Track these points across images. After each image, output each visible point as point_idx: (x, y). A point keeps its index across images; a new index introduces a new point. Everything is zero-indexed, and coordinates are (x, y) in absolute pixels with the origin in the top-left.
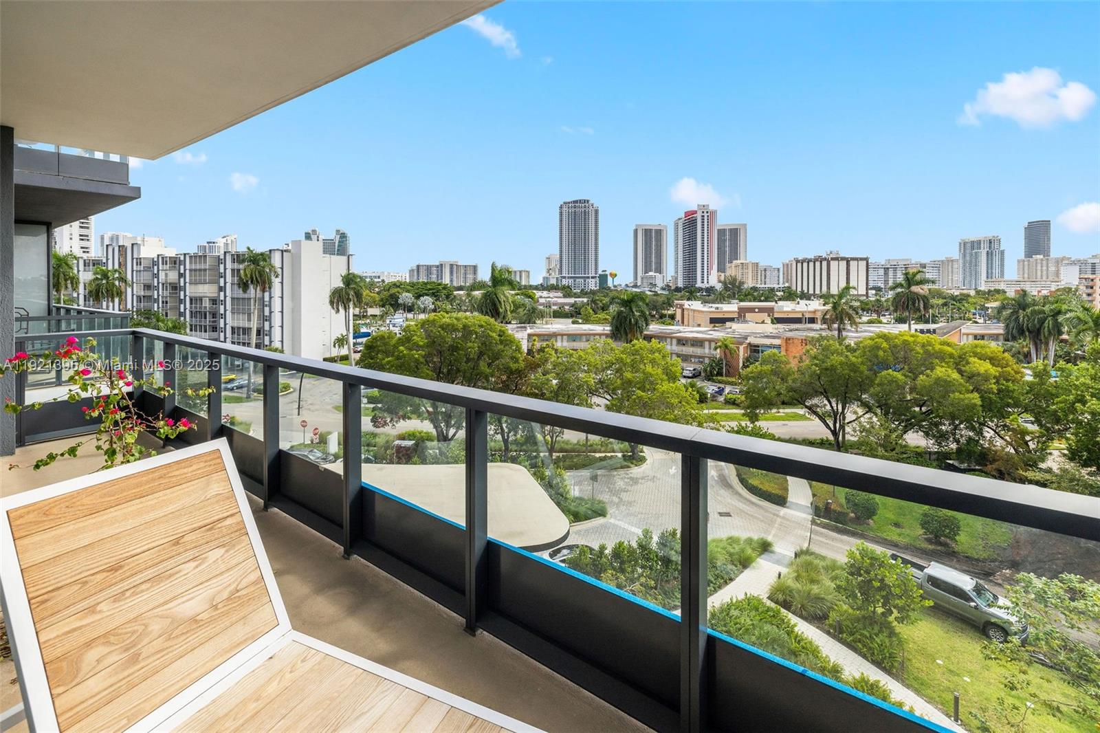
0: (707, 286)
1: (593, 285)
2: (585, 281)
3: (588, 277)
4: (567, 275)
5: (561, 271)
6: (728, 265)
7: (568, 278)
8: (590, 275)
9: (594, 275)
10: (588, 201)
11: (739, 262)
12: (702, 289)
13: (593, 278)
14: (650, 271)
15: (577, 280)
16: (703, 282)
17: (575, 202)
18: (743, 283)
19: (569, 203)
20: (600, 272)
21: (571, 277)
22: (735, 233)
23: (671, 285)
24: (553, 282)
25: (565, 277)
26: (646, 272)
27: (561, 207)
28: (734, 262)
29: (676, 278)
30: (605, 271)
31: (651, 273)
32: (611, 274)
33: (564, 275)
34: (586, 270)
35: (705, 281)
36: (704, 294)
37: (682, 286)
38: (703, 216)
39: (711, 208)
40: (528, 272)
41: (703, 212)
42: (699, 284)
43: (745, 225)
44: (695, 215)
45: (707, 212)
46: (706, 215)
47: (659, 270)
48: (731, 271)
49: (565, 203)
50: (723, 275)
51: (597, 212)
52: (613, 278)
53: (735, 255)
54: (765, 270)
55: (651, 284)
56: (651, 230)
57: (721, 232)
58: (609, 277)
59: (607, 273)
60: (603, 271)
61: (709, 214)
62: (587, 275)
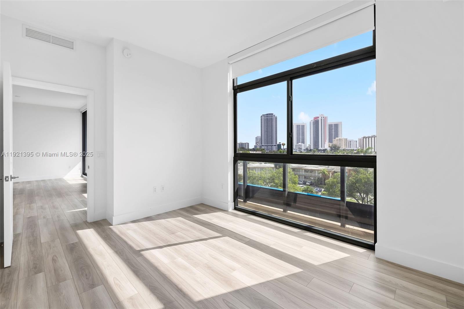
0: (324, 149)
1: (275, 149)
2: (271, 147)
3: (273, 146)
4: (264, 145)
5: (261, 144)
6: (333, 140)
7: (265, 146)
8: (274, 145)
9: (275, 145)
10: (272, 114)
11: (338, 138)
12: (321, 150)
13: (275, 146)
14: (299, 143)
15: (268, 147)
16: (322, 147)
17: (267, 114)
18: (340, 147)
19: (265, 115)
20: (278, 143)
21: (266, 146)
22: (336, 126)
23: (308, 148)
24: (258, 147)
25: (263, 146)
26: (298, 143)
27: (261, 117)
28: (336, 138)
29: (311, 146)
30: (280, 143)
31: (300, 144)
32: (283, 144)
33: (263, 145)
34: (272, 142)
35: (323, 147)
36: (322, 152)
37: (313, 149)
38: (322, 119)
39: (325, 116)
40: (248, 144)
41: (322, 117)
42: (320, 148)
43: (341, 122)
44: (318, 119)
45: (323, 117)
46: (323, 118)
47: (303, 142)
48: (335, 142)
49: (263, 115)
50: (331, 144)
51: (276, 118)
52: (284, 146)
53: (337, 135)
54: (350, 142)
55: (299, 148)
56: (299, 125)
57: (330, 126)
58: (282, 145)
59: (281, 143)
60: (279, 143)
61: (324, 118)
62: (272, 145)
